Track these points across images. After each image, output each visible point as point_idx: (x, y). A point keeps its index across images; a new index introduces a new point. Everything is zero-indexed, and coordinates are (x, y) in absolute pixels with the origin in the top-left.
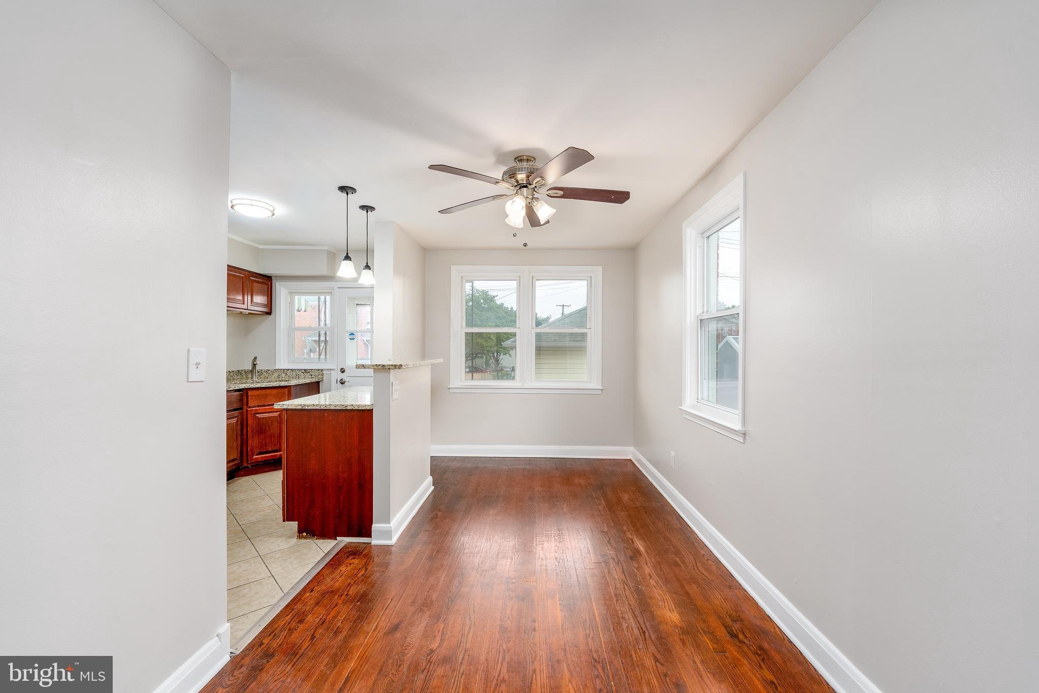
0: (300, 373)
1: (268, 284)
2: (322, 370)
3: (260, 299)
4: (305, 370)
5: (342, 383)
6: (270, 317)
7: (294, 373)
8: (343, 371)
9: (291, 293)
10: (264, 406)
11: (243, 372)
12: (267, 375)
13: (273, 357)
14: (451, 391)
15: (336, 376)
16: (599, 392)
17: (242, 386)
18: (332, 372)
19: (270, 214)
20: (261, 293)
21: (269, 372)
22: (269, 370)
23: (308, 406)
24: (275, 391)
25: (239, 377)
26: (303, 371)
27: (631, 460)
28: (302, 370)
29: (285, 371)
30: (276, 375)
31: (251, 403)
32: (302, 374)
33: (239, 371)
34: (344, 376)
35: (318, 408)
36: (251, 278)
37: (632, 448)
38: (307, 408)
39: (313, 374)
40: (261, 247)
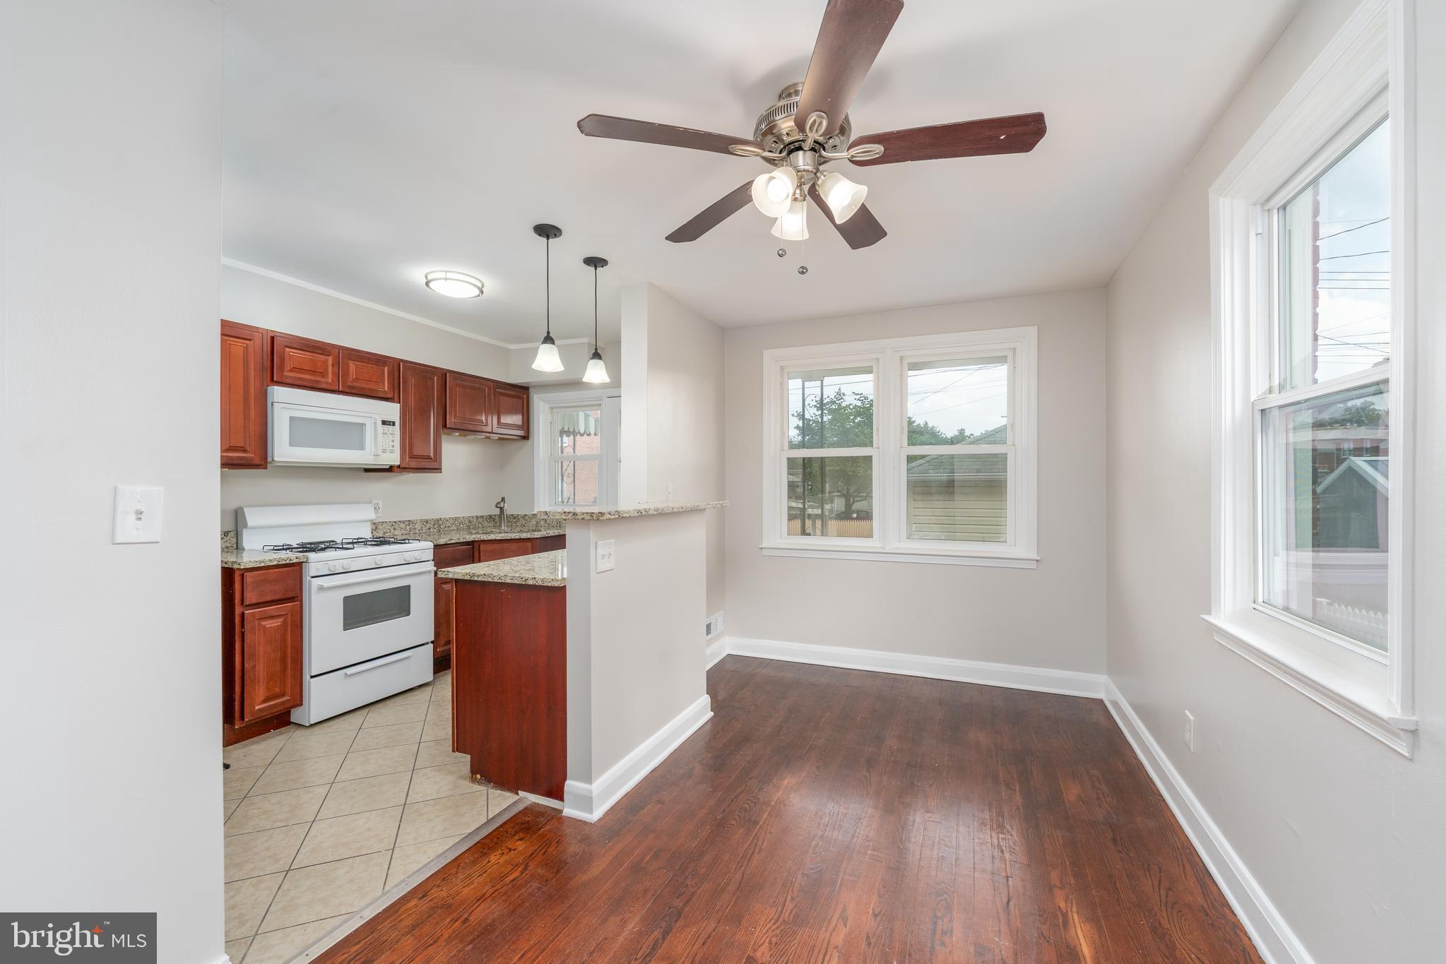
1: (523, 398)
3: (516, 419)
6: (527, 444)
9: (552, 408)
13: (530, 497)
14: (765, 552)
16: (1033, 565)
19: (477, 292)
20: (513, 411)
21: (526, 518)
22: (526, 515)
24: (514, 546)
25: (490, 525)
27: (1101, 702)
30: (534, 522)
33: (490, 516)
35: (491, 580)
36: (498, 390)
37: (1106, 676)
40: (512, 347)
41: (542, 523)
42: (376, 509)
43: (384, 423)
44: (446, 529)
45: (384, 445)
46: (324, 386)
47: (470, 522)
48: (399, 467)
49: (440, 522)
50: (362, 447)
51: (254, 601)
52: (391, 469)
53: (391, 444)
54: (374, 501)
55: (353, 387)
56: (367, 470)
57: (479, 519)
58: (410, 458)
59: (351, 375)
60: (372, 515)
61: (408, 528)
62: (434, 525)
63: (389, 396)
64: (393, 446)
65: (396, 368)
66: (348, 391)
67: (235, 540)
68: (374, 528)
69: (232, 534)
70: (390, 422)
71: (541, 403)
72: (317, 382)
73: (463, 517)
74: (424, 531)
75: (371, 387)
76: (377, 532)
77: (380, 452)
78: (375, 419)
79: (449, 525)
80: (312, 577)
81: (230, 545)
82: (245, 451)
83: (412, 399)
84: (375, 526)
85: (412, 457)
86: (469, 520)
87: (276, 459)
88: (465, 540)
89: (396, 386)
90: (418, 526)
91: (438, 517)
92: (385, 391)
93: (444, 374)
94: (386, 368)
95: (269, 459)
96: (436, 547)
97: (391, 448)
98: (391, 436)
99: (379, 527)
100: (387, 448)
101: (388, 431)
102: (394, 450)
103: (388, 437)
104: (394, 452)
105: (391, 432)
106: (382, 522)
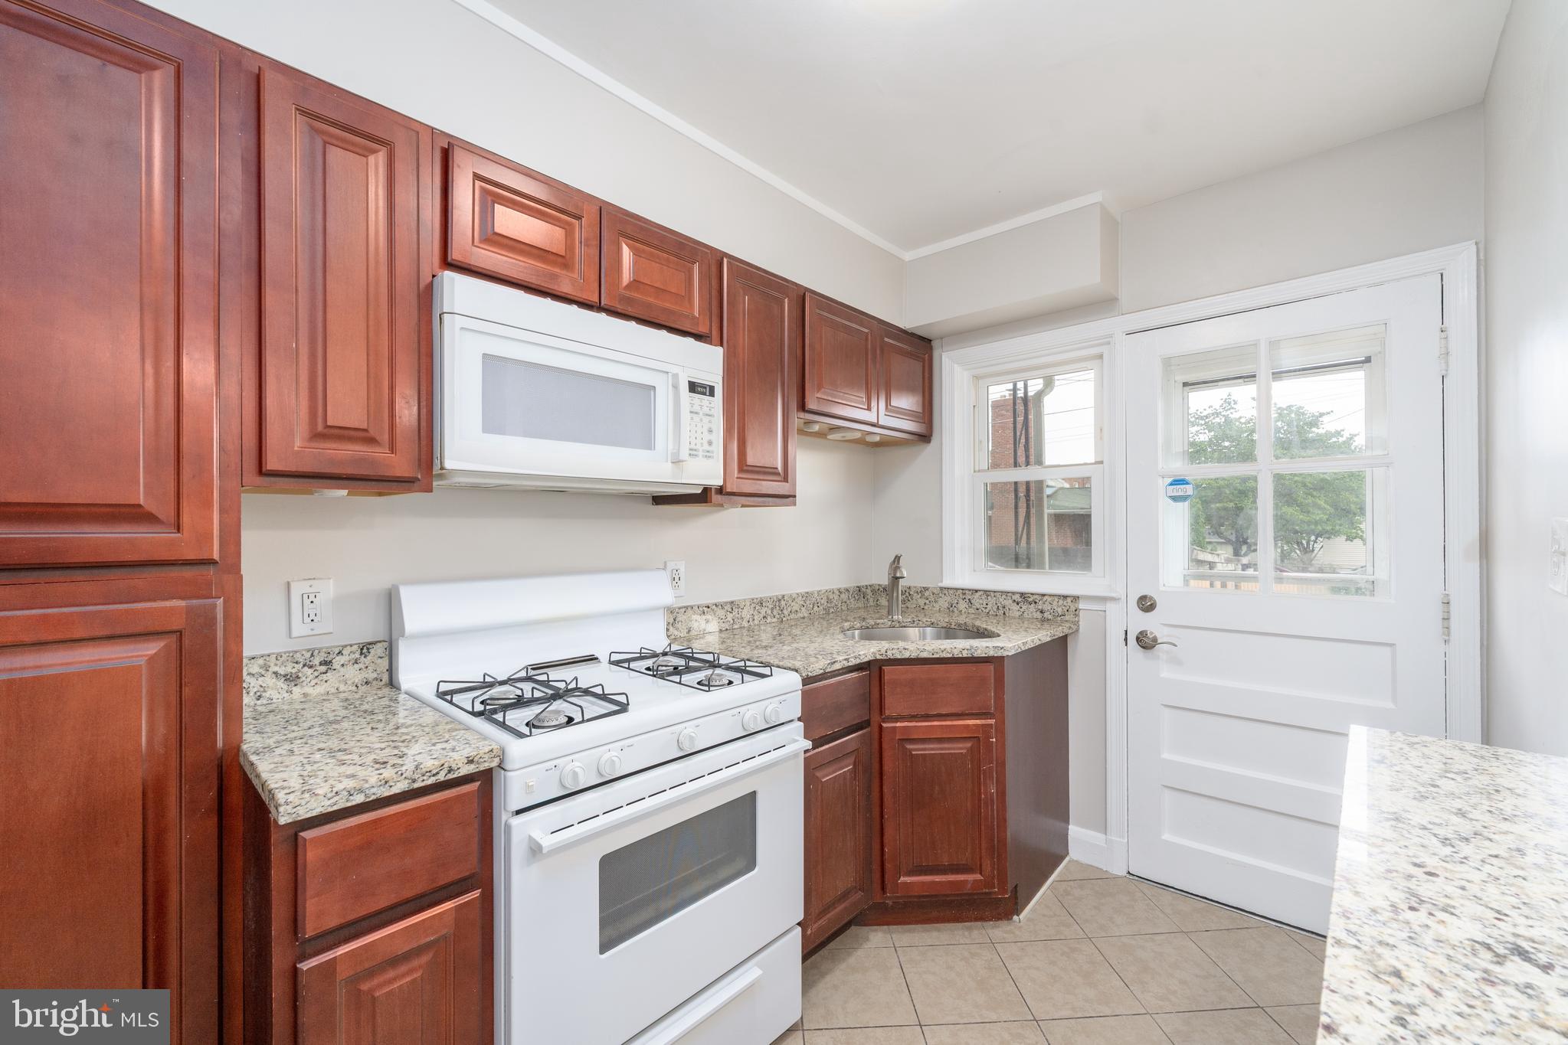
0: (1008, 602)
1: (923, 359)
2: (1076, 598)
3: (906, 402)
4: (1022, 594)
5: (1145, 642)
6: (930, 449)
7: (992, 601)
8: (1147, 604)
9: (977, 377)
10: (927, 717)
11: (869, 591)
12: (921, 602)
15: (1124, 618)
17: (869, 651)
18: (1110, 607)
20: (907, 388)
21: (927, 594)
22: (926, 589)
24: (956, 672)
25: (860, 604)
26: (1017, 597)
28: (1013, 593)
29: (967, 594)
30: (943, 603)
31: (893, 706)
32: (1015, 607)
33: (860, 589)
34: (1149, 623)
36: (886, 339)
39: (1047, 607)
40: (908, 256)
41: (962, 605)
42: (674, 580)
43: (693, 387)
44: (793, 616)
45: (694, 441)
46: (565, 288)
47: (829, 601)
48: (720, 490)
49: (783, 603)
50: (648, 444)
52: (704, 497)
53: (707, 437)
54: (671, 565)
55: (629, 301)
56: (659, 500)
57: (843, 596)
58: (741, 470)
59: (624, 274)
60: (665, 595)
61: (730, 617)
62: (772, 609)
63: (702, 329)
64: (710, 443)
65: (714, 269)
66: (620, 308)
67: (385, 663)
68: (672, 621)
69: (379, 650)
70: (703, 386)
71: (957, 368)
72: (554, 277)
73: (819, 592)
74: (756, 622)
75: (667, 305)
76: (677, 629)
77: (684, 454)
78: (676, 376)
79: (796, 607)
80: (519, 812)
81: (375, 675)
82: (371, 441)
83: (744, 339)
84: (674, 615)
85: (744, 467)
86: (828, 598)
87: (449, 464)
88: (858, 661)
89: (715, 310)
90: (746, 613)
91: (779, 593)
92: (694, 317)
93: (802, 296)
94: (695, 267)
95: (436, 469)
96: (807, 681)
97: (706, 447)
98: (706, 419)
99: (681, 617)
100: (698, 447)
101: (701, 406)
102: (713, 452)
103: (701, 421)
104: (713, 457)
105: (706, 410)
106: (687, 607)
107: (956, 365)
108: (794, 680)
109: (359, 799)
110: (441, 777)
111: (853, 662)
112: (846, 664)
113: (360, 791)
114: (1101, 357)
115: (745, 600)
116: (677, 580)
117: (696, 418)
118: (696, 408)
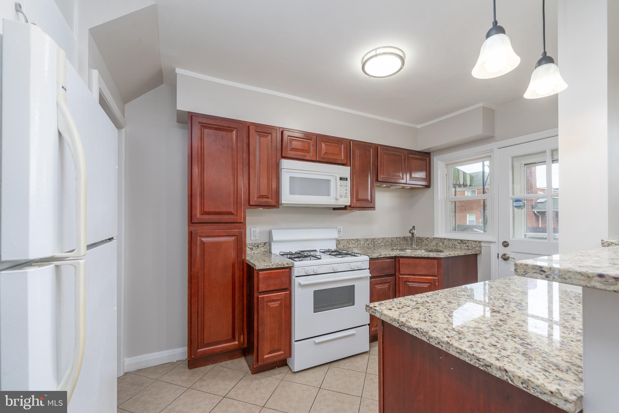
0: (456, 243)
1: (426, 160)
2: (480, 242)
3: (419, 175)
4: (461, 240)
5: (505, 258)
6: (429, 190)
7: (451, 242)
8: (506, 244)
9: (447, 165)
10: (414, 275)
11: (408, 238)
12: (427, 242)
13: (432, 228)
15: (497, 249)
17: (394, 254)
18: (492, 245)
19: (399, 63)
20: (419, 170)
21: (429, 240)
22: (428, 238)
23: (409, 328)
25: (405, 243)
26: (459, 241)
28: (458, 240)
29: (442, 240)
30: (434, 243)
31: (403, 270)
32: (459, 245)
33: (405, 238)
34: (507, 251)
35: (425, 340)
38: (406, 330)
39: (469, 245)
40: (419, 126)
41: (441, 244)
42: (339, 232)
43: (341, 179)
44: (378, 245)
45: (341, 193)
46: (308, 158)
47: (392, 241)
48: (350, 206)
49: (375, 240)
50: (329, 195)
51: (264, 290)
52: (345, 208)
53: (345, 192)
54: (338, 228)
55: (324, 158)
56: (334, 209)
57: (398, 240)
58: (357, 200)
59: (323, 151)
60: (336, 235)
61: (356, 243)
62: (371, 242)
63: (344, 162)
64: (346, 193)
65: (348, 145)
66: (321, 160)
67: (269, 247)
68: (338, 243)
69: (267, 244)
70: (344, 178)
71: (439, 162)
72: (305, 156)
73: (388, 238)
74: (365, 246)
75: (334, 157)
76: (340, 246)
77: (338, 197)
78: (336, 176)
79: (380, 242)
80: (297, 277)
81: (267, 250)
82: (268, 198)
83: (357, 163)
84: (338, 242)
85: (358, 200)
86: (392, 240)
87: (283, 202)
88: (390, 256)
89: (348, 156)
90: (362, 243)
91: (374, 237)
92: (342, 159)
93: (376, 147)
94: (343, 145)
95: (280, 203)
96: (371, 259)
97: (345, 195)
98: (345, 187)
99: (341, 242)
100: (343, 195)
101: (344, 184)
102: (347, 196)
103: (344, 187)
104: (347, 197)
105: (345, 184)
106: (343, 240)
107: (439, 161)
108: (367, 258)
109: (268, 267)
110: (282, 266)
111: (388, 256)
112: (385, 256)
113: (268, 266)
114: (491, 156)
115: (361, 239)
116: (340, 232)
117: (342, 187)
118: (342, 184)
